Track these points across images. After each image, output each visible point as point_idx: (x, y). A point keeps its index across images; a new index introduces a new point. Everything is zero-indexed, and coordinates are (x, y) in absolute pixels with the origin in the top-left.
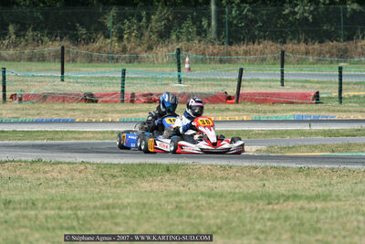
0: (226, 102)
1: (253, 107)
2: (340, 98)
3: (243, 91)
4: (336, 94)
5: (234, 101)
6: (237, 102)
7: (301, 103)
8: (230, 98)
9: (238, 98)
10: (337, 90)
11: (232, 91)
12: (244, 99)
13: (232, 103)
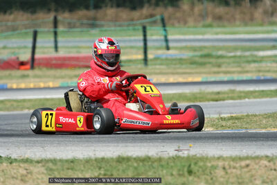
0: (19, 69)
1: (52, 72)
2: (145, 60)
3: (37, 56)
4: (141, 56)
5: (28, 66)
6: (32, 67)
8: (22, 64)
9: (33, 63)
10: (142, 51)
11: (25, 56)
12: (40, 64)
13: (26, 69)
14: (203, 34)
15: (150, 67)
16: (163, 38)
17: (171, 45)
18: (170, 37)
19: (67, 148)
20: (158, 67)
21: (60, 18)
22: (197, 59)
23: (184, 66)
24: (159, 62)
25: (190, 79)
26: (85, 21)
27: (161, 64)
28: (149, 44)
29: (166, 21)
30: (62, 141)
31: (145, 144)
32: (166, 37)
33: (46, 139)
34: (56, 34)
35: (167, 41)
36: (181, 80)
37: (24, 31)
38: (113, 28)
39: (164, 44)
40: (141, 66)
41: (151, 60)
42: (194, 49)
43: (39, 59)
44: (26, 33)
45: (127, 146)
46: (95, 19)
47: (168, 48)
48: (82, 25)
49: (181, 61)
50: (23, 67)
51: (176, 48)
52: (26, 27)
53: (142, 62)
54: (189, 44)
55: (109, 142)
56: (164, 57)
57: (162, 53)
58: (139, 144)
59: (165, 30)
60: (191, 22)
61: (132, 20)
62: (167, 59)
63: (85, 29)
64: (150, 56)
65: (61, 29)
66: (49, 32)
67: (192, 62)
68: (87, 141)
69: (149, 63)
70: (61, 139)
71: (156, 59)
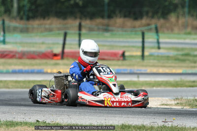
0: (53, 59)
2: (143, 56)
3: (67, 50)
4: (139, 53)
5: (59, 57)
6: (62, 58)
7: (113, 60)
8: (55, 55)
9: (63, 55)
10: (140, 50)
11: (58, 50)
12: (67, 56)
13: (58, 59)
14: (185, 39)
15: (146, 61)
16: (155, 40)
17: (161, 46)
18: (161, 40)
19: (86, 117)
20: (152, 61)
21: (83, 24)
22: (180, 57)
23: (170, 62)
24: (152, 58)
25: (174, 71)
26: (101, 27)
27: (154, 59)
28: (146, 45)
29: (159, 29)
30: (82, 112)
31: (141, 116)
32: (158, 40)
33: (71, 110)
34: (80, 35)
35: (158, 43)
36: (167, 71)
37: (57, 32)
38: (120, 33)
39: (156, 45)
40: (139, 60)
41: (147, 56)
42: (177, 49)
43: (67, 53)
44: (59, 34)
45: (128, 117)
46: (108, 25)
47: (159, 48)
48: (99, 29)
49: (168, 58)
50: (56, 58)
51: (164, 48)
52: (59, 29)
53: (141, 57)
54: (175, 46)
55: (116, 114)
56: (156, 54)
57: (155, 51)
58: (137, 116)
59: (158, 36)
60: (176, 30)
61: (134, 27)
62: (158, 56)
63: (101, 33)
64: (146, 53)
65: (83, 31)
66: (75, 33)
67: (176, 59)
68: (100, 113)
69: (145, 58)
70: (81, 110)
71: (151, 55)
